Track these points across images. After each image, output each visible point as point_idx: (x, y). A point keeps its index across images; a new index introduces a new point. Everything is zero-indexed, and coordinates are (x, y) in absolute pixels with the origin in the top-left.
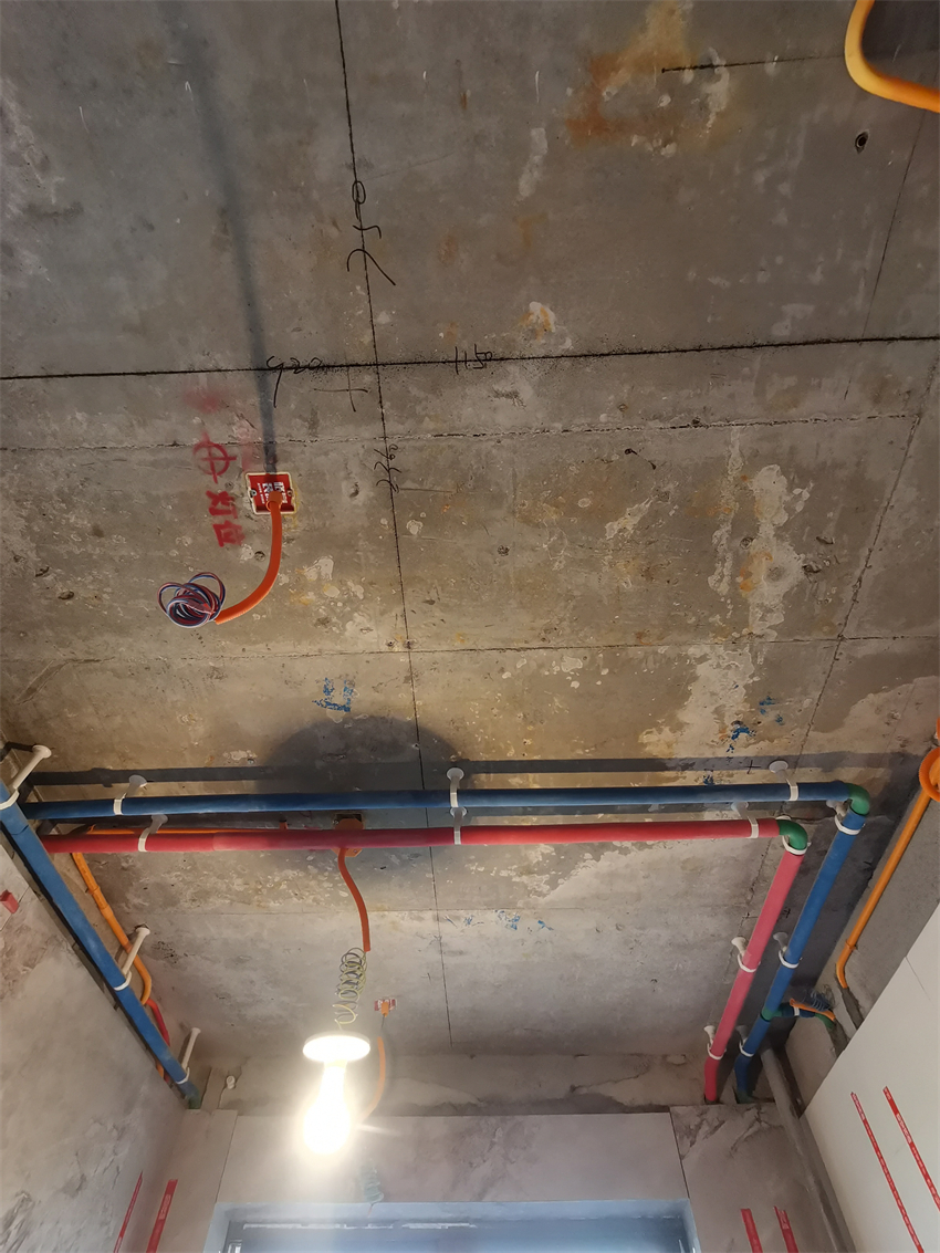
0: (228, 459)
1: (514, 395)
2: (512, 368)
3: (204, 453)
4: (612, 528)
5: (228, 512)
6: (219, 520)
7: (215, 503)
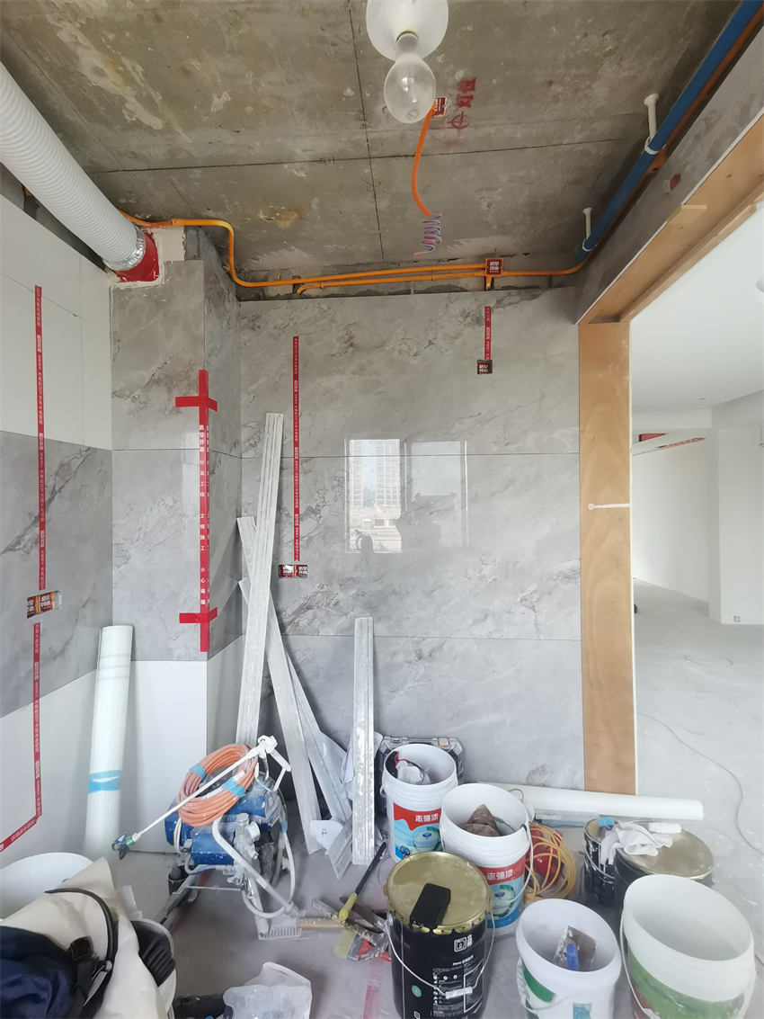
0: (452, 122)
1: (305, 150)
2: (308, 159)
3: (463, 124)
4: (226, 97)
5: (463, 97)
6: (469, 93)
7: (468, 102)
